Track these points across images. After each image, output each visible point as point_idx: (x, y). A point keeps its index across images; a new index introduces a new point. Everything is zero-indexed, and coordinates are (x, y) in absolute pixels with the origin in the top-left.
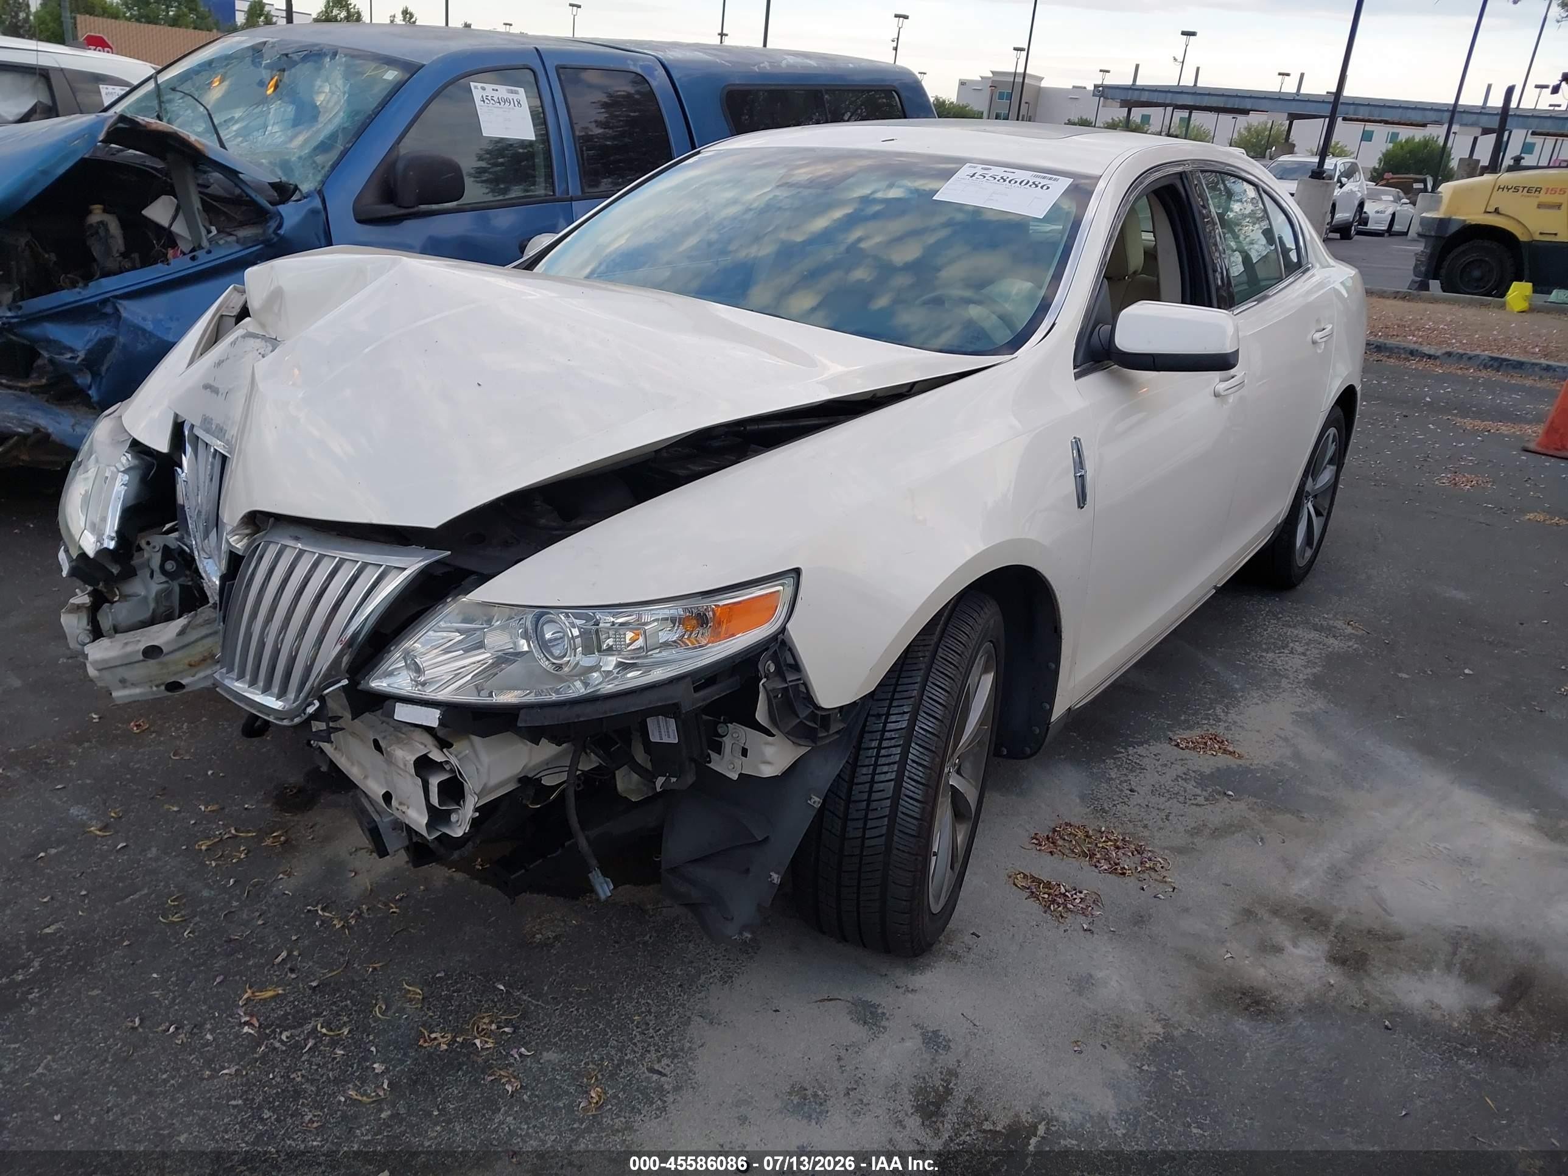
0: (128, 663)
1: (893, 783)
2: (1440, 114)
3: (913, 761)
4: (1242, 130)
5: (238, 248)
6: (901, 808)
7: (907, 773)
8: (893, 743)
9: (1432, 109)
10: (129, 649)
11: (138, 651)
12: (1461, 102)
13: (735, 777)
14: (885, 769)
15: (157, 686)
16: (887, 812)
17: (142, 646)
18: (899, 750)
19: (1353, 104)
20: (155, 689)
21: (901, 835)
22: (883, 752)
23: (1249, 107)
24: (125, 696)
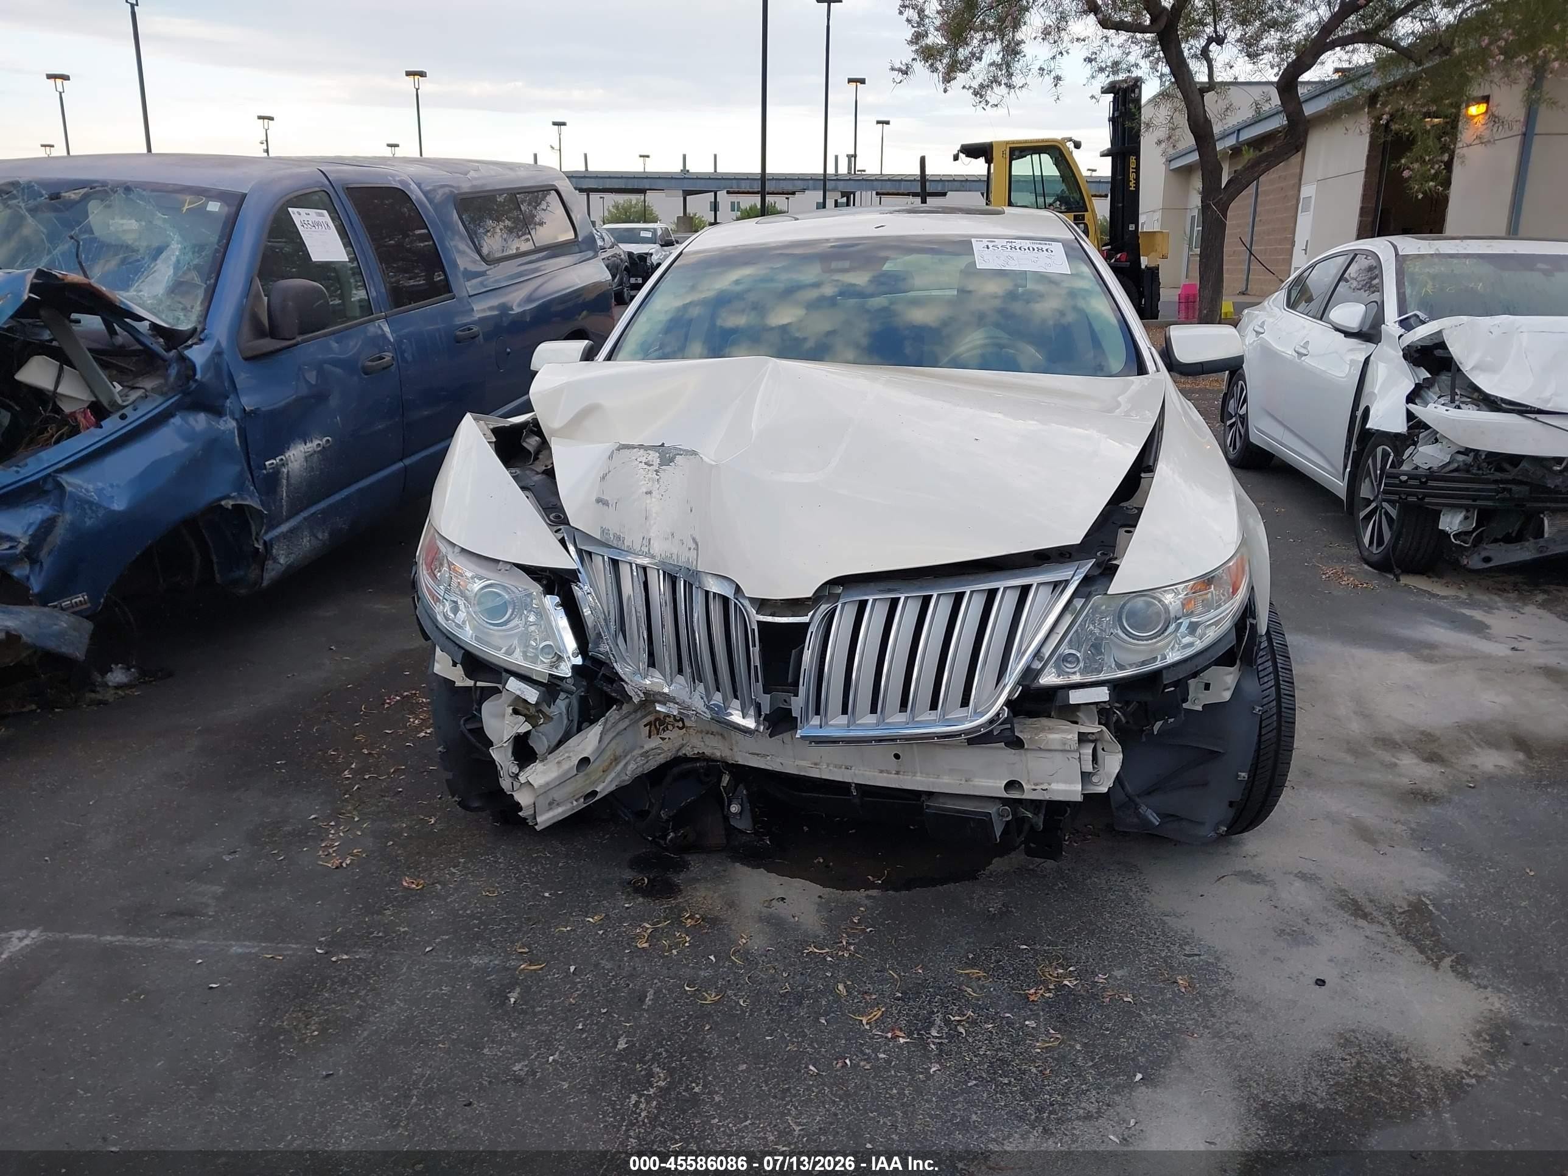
0: (562, 782)
1: (1273, 688)
2: (806, 182)
3: (1282, 668)
4: (611, 208)
5: (160, 400)
6: (1283, 705)
7: (1281, 678)
8: (1264, 659)
9: (798, 179)
10: (566, 766)
11: (573, 767)
12: (768, 171)
13: (1200, 708)
14: (1266, 679)
15: (576, 801)
16: (1274, 710)
17: (575, 761)
18: (1270, 663)
19: (735, 179)
20: (575, 803)
21: (1287, 725)
22: (1260, 668)
23: (648, 187)
24: (549, 819)
